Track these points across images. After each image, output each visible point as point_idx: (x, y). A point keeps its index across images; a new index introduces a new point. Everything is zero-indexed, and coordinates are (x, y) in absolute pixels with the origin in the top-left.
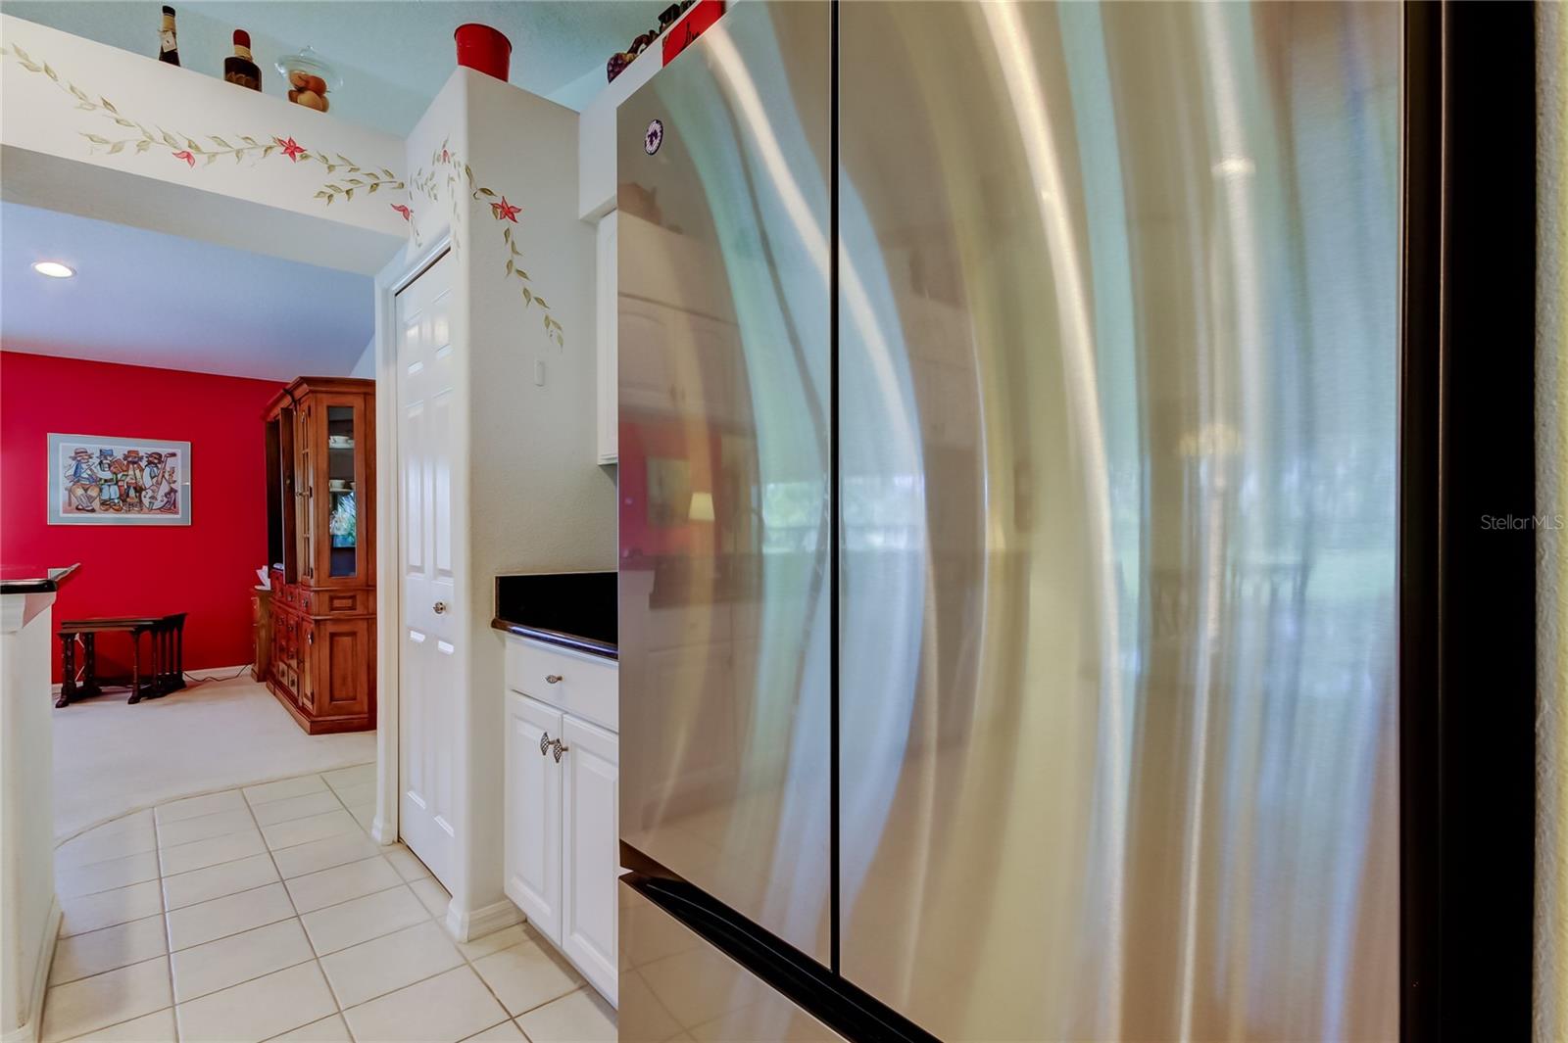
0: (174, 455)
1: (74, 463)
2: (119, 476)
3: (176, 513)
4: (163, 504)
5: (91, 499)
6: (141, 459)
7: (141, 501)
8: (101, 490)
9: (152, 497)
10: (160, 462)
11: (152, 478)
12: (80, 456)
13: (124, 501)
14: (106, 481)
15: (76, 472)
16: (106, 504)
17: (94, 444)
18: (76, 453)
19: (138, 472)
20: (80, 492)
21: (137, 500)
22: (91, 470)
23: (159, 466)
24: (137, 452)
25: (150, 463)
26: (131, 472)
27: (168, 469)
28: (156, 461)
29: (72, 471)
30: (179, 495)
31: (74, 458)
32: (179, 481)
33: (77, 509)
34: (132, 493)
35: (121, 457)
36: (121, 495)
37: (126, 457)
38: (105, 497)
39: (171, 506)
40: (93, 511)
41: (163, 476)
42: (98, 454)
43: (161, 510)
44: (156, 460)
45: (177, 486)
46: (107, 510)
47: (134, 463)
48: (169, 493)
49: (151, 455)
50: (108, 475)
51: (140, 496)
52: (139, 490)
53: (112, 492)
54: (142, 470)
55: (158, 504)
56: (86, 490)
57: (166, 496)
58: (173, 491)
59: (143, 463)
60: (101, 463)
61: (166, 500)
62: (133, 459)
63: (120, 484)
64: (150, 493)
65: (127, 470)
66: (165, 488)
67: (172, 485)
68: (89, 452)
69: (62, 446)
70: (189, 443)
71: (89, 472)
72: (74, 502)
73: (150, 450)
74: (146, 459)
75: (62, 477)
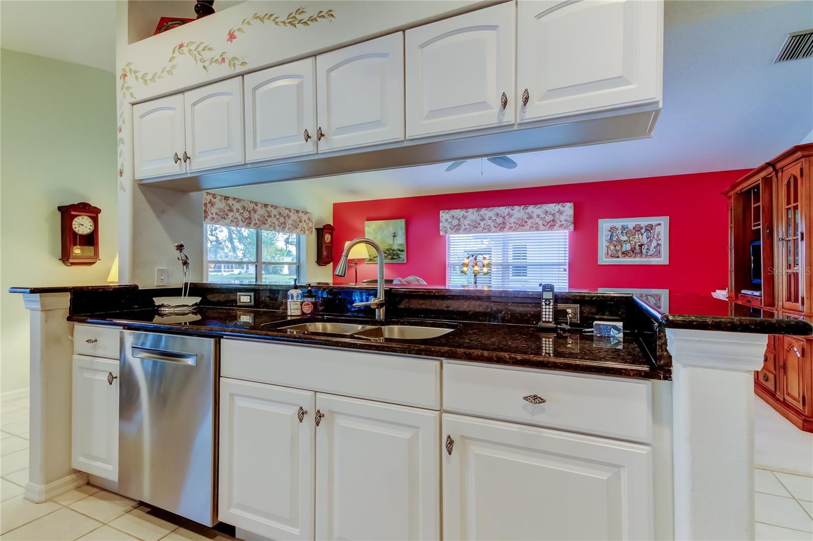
0: (660, 225)
1: (610, 233)
2: (631, 238)
3: (660, 257)
4: (653, 252)
5: (617, 251)
6: (642, 228)
7: (641, 252)
8: (622, 246)
9: (647, 249)
10: (654, 229)
11: (647, 238)
12: (612, 230)
13: (633, 251)
14: (624, 241)
15: (610, 238)
16: (625, 254)
17: (619, 223)
18: (611, 228)
19: (640, 235)
20: (612, 247)
21: (639, 251)
22: (617, 236)
23: (651, 231)
24: (640, 225)
25: (646, 230)
26: (637, 236)
27: (656, 233)
28: (650, 229)
29: (609, 238)
30: (662, 247)
31: (610, 231)
32: (663, 239)
33: (611, 256)
34: (637, 247)
35: (632, 228)
36: (631, 248)
37: (634, 229)
38: (624, 250)
39: (657, 254)
40: (618, 257)
41: (654, 237)
42: (621, 228)
43: (652, 256)
44: (649, 228)
45: (662, 242)
46: (625, 257)
47: (639, 231)
48: (657, 246)
49: (647, 226)
50: (625, 238)
51: (641, 250)
52: (641, 246)
53: (627, 247)
54: (642, 234)
55: (651, 253)
56: (615, 247)
57: (655, 248)
58: (659, 245)
59: (643, 231)
60: (622, 232)
61: (655, 250)
62: (638, 229)
63: (631, 242)
64: (646, 247)
65: (635, 235)
66: (654, 244)
67: (659, 242)
68: (617, 227)
69: (605, 225)
70: (668, 217)
71: (617, 238)
72: (610, 253)
73: (647, 223)
74: (644, 228)
75: (604, 241)
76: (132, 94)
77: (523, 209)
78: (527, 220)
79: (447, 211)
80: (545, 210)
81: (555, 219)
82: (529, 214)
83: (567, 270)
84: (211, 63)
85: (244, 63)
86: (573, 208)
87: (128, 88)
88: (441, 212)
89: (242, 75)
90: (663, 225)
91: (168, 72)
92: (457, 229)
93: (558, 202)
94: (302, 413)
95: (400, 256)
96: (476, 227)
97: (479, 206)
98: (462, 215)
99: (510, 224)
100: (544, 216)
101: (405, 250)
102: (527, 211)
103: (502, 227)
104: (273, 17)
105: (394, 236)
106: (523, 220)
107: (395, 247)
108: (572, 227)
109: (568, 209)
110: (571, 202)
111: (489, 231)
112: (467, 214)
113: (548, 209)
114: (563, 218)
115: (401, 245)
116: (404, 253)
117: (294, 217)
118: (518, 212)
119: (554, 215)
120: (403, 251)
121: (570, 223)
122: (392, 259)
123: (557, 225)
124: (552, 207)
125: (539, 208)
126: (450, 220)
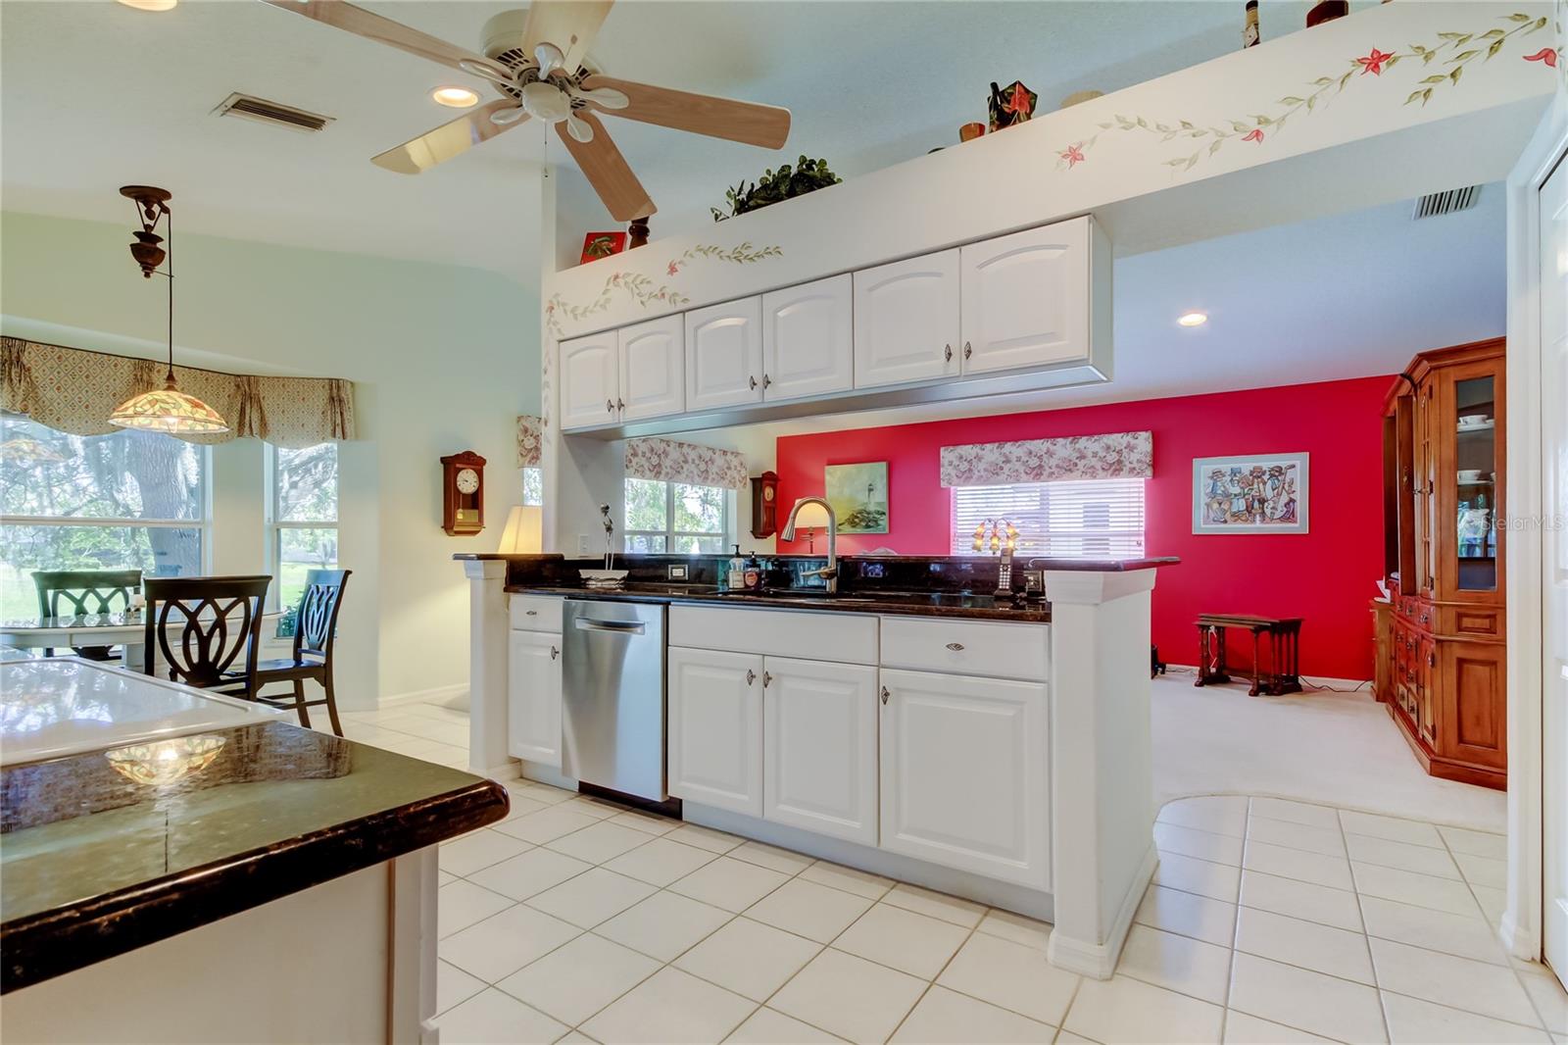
0: (1293, 466)
1: (1211, 482)
2: (1246, 490)
3: (1295, 522)
4: (1282, 514)
5: (1225, 512)
6: (1264, 473)
7: (1264, 511)
8: (1231, 503)
9: (1274, 508)
10: (1281, 474)
11: (1273, 490)
12: (1216, 475)
13: (1250, 512)
14: (1236, 495)
15: (1213, 489)
16: (1236, 516)
17: (1225, 464)
18: (1213, 473)
19: (1261, 485)
20: (1216, 505)
21: (1261, 510)
22: (1224, 486)
23: (1280, 478)
24: (1260, 467)
25: (1272, 476)
26: (1255, 486)
27: (1288, 480)
28: (1277, 474)
29: (1209, 489)
30: (1298, 504)
31: (1212, 478)
32: (1298, 491)
33: (1214, 521)
34: (1256, 505)
35: (1248, 473)
36: (1247, 507)
37: (1252, 473)
38: (1234, 510)
39: (1289, 516)
40: (1225, 522)
41: (1283, 487)
42: (1229, 472)
43: (1283, 519)
44: (1278, 472)
45: (1297, 496)
46: (1235, 521)
47: (1259, 477)
48: (1288, 503)
49: (1272, 469)
50: (1236, 490)
51: (1263, 508)
52: (1262, 501)
53: (1241, 505)
54: (1265, 483)
55: (1278, 514)
56: (1220, 504)
57: (1285, 506)
58: (1292, 501)
59: (1266, 477)
60: (1232, 480)
61: (1285, 510)
62: (1258, 474)
63: (1247, 497)
64: (1271, 504)
65: (1252, 485)
66: (1284, 498)
67: (1292, 496)
68: (1223, 471)
69: (1203, 468)
70: (1308, 453)
71: (1222, 489)
72: (1212, 515)
73: (1273, 464)
74: (1268, 473)
75: (1202, 494)
76: (559, 330)
77: (1071, 443)
78: (1077, 461)
79: (951, 448)
80: (1106, 444)
81: (1122, 458)
82: (1080, 452)
83: (1143, 543)
84: (649, 298)
85: (685, 300)
86: (1151, 440)
87: (555, 323)
88: (942, 449)
89: (683, 312)
90: (1298, 467)
91: (601, 306)
92: (967, 477)
93: (1128, 431)
94: (751, 677)
95: (880, 522)
96: (997, 474)
97: (1001, 439)
98: (974, 455)
99: (1050, 468)
100: (1104, 454)
101: (887, 514)
102: (1077, 446)
103: (1037, 473)
104: (717, 251)
105: (870, 490)
106: (1070, 461)
107: (872, 508)
108: (1149, 472)
109: (1143, 442)
110: (1146, 431)
111: (1018, 481)
112: (984, 452)
113: (1110, 442)
114: (1134, 457)
115: (879, 504)
116: (885, 518)
117: (720, 461)
118: (1063, 447)
119: (1120, 452)
120: (884, 514)
121: (1146, 466)
122: (868, 526)
123: (1124, 468)
124: (1117, 440)
125: (1096, 440)
126: (956, 463)
